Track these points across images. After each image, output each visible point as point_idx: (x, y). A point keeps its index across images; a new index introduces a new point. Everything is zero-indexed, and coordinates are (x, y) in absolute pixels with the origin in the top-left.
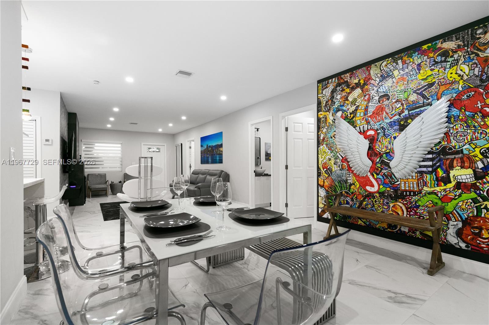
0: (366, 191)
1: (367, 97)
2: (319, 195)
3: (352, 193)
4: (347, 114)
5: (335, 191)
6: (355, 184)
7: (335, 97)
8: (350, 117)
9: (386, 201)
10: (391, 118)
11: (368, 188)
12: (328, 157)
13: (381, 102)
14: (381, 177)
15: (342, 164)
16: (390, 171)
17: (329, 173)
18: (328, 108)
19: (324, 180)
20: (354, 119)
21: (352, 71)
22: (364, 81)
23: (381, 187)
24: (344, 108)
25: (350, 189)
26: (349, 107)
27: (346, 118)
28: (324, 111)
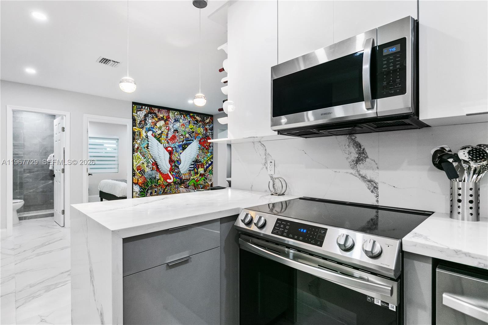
0: (167, 182)
1: (168, 128)
2: (134, 190)
3: (159, 185)
4: (155, 134)
5: (147, 186)
6: (161, 179)
7: (147, 120)
8: (158, 137)
9: (177, 186)
10: (179, 143)
11: (168, 180)
12: (141, 161)
13: (175, 133)
14: (175, 174)
15: (152, 167)
16: (178, 170)
17: (142, 173)
18: (142, 126)
19: (138, 179)
20: (160, 139)
21: (160, 108)
22: (166, 118)
23: (175, 179)
24: (154, 130)
25: (158, 182)
26: (157, 130)
27: (155, 137)
28: (138, 127)
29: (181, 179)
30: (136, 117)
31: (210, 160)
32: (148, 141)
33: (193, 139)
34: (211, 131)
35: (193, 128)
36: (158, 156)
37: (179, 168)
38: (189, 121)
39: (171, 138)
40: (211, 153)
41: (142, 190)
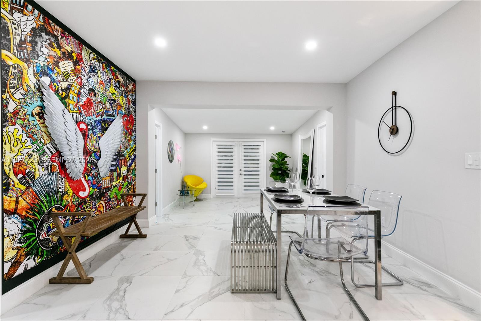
0: (79, 197)
1: (79, 80)
2: (6, 233)
3: (65, 206)
4: (57, 87)
5: (40, 212)
6: (69, 192)
7: (39, 45)
9: (94, 203)
10: (97, 117)
11: (81, 194)
12: (26, 151)
13: (90, 95)
14: (91, 179)
15: (51, 165)
16: (96, 171)
17: (28, 182)
18: (26, 55)
19: (17, 198)
20: (67, 100)
21: (66, 29)
22: (77, 58)
24: (53, 76)
25: (62, 200)
26: (60, 78)
27: (57, 92)
28: (16, 55)
29: (100, 188)
30: (9, 24)
31: (133, 152)
32: (43, 101)
33: (114, 113)
34: (134, 105)
35: (115, 93)
36: (66, 140)
37: (97, 167)
38: (110, 79)
39: (85, 104)
40: (134, 141)
41: (27, 226)
